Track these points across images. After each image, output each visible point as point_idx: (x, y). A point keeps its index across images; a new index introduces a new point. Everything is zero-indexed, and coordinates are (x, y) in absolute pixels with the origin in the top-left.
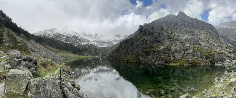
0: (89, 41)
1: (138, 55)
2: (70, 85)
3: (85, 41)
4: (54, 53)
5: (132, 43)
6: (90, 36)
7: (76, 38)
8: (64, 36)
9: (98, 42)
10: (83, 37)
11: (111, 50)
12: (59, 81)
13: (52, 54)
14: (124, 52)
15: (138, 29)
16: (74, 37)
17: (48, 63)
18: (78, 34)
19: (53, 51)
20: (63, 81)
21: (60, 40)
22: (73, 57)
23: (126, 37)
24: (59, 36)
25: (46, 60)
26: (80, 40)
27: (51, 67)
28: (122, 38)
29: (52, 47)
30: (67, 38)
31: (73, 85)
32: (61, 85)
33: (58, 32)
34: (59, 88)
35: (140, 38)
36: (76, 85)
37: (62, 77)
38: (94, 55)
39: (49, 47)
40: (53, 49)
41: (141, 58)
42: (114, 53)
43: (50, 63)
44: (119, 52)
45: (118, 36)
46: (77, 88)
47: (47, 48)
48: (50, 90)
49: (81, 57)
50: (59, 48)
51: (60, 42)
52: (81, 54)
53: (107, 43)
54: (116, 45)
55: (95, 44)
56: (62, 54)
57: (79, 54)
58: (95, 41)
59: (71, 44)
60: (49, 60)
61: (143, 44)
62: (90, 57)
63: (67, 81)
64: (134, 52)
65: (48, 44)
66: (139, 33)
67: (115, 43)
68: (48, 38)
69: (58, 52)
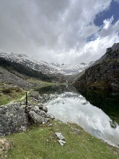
0: (57, 70)
1: (108, 81)
2: (37, 108)
3: (53, 70)
4: (22, 79)
5: (99, 69)
6: (58, 66)
7: (45, 67)
8: (34, 64)
9: (65, 71)
10: (51, 66)
11: (77, 78)
12: (25, 106)
13: (20, 80)
14: (90, 78)
15: (105, 53)
16: (44, 66)
17: (13, 90)
18: (47, 63)
19: (21, 78)
20: (29, 106)
21: (29, 67)
22: (42, 84)
23: (91, 64)
24: (29, 63)
25: (11, 86)
26: (48, 69)
27: (17, 93)
28: (87, 66)
29: (20, 73)
30: (37, 66)
31: (41, 108)
32: (26, 110)
33: (28, 59)
34: (24, 112)
35: (109, 61)
36: (44, 108)
37: (28, 102)
38: (61, 82)
39: (16, 73)
40: (21, 75)
41: (113, 84)
42: (80, 80)
43: (15, 89)
44: (85, 79)
45: (83, 64)
46: (44, 110)
47: (14, 74)
48: (11, 117)
49: (49, 84)
50: (28, 75)
51: (30, 69)
52: (50, 81)
53: (73, 71)
54: (82, 72)
55: (62, 72)
56: (31, 81)
57: (48, 82)
58: (62, 70)
59: (41, 72)
60: (15, 86)
61: (114, 68)
62: (57, 84)
63: (35, 105)
64: (101, 77)
65: (15, 69)
66: (108, 56)
67: (80, 71)
68: (16, 63)
69: (27, 79)
